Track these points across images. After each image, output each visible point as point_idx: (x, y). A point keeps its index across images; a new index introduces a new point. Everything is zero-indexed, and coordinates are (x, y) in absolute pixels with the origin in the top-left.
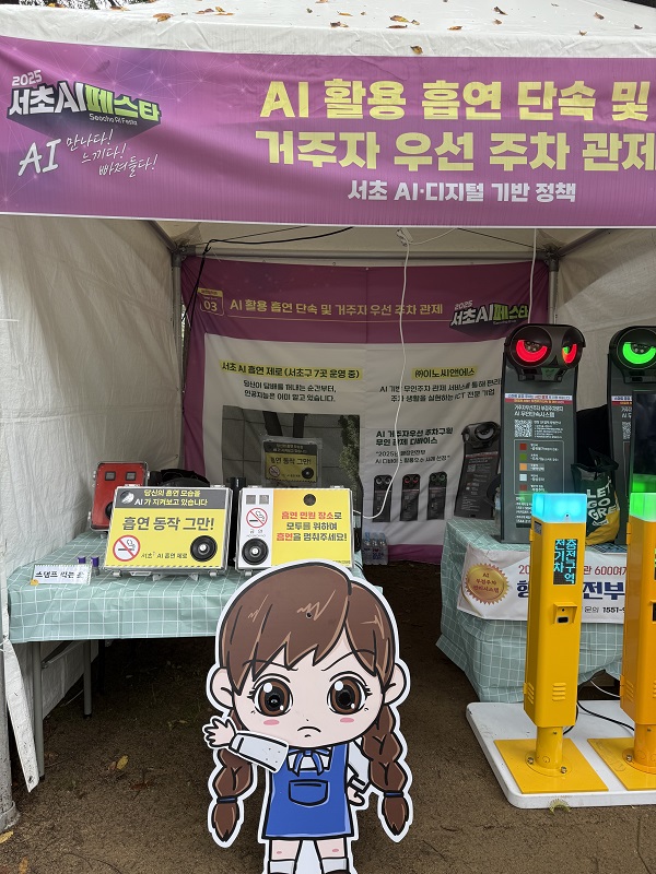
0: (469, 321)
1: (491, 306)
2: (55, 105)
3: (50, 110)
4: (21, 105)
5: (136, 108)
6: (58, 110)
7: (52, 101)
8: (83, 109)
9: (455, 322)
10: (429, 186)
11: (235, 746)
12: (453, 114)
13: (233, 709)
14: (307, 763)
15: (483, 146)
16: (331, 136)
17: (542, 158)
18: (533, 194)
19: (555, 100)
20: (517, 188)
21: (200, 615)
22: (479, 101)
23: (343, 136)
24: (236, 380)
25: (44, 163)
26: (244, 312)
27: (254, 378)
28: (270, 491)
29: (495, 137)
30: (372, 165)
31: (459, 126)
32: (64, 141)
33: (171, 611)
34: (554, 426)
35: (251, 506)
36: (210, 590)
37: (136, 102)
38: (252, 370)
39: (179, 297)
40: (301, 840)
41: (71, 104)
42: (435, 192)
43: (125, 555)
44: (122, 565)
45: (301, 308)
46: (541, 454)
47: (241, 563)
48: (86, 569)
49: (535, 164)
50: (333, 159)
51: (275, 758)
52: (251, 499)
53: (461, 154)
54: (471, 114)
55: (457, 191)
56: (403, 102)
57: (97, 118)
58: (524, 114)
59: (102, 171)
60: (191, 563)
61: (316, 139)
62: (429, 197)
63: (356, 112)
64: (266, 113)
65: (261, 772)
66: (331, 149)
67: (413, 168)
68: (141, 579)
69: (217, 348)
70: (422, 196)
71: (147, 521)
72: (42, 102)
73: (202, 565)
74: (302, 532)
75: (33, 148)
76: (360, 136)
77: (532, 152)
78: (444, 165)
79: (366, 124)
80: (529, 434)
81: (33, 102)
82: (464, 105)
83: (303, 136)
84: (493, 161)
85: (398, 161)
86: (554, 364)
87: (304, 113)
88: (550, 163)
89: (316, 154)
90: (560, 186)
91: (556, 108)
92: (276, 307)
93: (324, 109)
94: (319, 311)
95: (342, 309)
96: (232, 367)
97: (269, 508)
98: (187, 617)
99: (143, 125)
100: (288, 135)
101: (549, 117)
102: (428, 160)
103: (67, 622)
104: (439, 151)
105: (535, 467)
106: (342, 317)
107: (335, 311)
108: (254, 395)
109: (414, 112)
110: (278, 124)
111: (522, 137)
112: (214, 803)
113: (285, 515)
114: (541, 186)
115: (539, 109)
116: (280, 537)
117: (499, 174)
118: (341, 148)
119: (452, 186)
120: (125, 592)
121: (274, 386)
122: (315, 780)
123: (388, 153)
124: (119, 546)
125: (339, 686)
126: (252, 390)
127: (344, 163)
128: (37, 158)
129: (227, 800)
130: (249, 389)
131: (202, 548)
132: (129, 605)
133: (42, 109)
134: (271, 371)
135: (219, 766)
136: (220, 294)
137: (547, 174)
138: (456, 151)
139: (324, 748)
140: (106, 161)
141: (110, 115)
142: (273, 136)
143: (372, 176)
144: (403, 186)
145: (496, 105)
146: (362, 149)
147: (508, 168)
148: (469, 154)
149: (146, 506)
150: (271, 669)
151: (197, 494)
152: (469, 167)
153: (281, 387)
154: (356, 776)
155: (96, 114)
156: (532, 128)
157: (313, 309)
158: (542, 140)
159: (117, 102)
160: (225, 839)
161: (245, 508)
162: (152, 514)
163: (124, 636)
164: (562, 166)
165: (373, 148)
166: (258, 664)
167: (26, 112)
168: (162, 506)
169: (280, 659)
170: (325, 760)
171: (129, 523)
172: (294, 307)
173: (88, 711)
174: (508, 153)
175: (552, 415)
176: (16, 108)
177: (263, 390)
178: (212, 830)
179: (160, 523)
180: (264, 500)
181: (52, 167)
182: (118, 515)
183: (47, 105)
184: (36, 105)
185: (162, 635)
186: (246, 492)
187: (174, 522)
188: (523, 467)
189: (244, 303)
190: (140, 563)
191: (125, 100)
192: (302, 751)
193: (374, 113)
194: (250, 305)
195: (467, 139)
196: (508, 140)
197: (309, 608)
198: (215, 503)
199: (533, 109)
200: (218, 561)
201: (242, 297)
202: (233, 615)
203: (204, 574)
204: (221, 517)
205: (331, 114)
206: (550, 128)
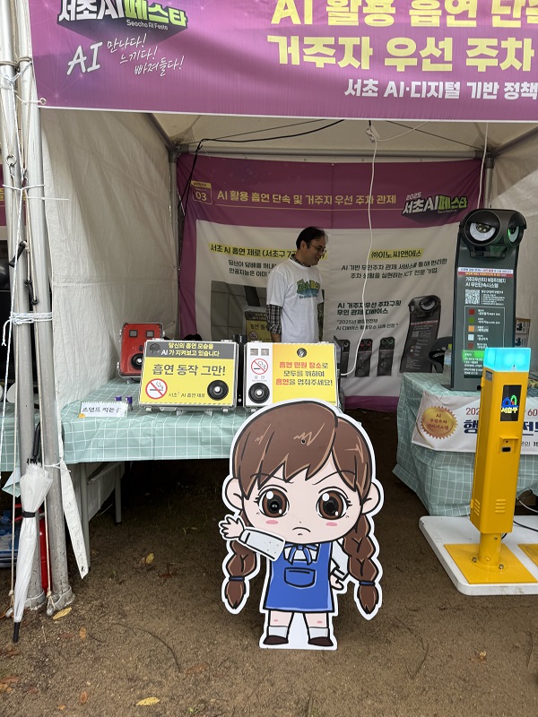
0: (418, 210)
1: (437, 197)
2: (97, 12)
3: (93, 16)
4: (69, 12)
5: (166, 14)
6: (100, 16)
7: (94, 8)
8: (122, 15)
9: (406, 210)
10: (414, 84)
11: (243, 538)
12: (436, 22)
13: (243, 510)
14: (299, 555)
15: (461, 49)
16: (331, 40)
17: (511, 61)
18: (501, 92)
19: (523, 9)
20: (488, 87)
21: (217, 441)
22: (458, 10)
23: (342, 41)
24: (222, 259)
25: (88, 63)
26: (229, 201)
27: (238, 258)
28: (269, 345)
29: (471, 42)
30: (366, 66)
31: (440, 33)
32: (105, 44)
33: (194, 438)
34: (497, 295)
35: (255, 357)
36: (223, 422)
37: (166, 9)
38: (235, 251)
39: (175, 188)
40: (293, 612)
41: (111, 11)
42: (419, 90)
43: (156, 394)
44: (154, 402)
45: (277, 198)
46: (486, 318)
47: (249, 402)
48: (124, 406)
49: (504, 66)
50: (333, 61)
51: (274, 550)
52: (255, 351)
53: (442, 56)
54: (451, 22)
55: (437, 89)
56: (393, 10)
57: (133, 24)
58: (497, 22)
59: (138, 70)
60: (209, 401)
61: (319, 43)
62: (413, 95)
63: (353, 20)
64: (276, 20)
65: (263, 560)
66: (331, 52)
67: (401, 69)
68: (167, 413)
69: (208, 232)
70: (407, 94)
71: (171, 367)
72: (86, 9)
73: (217, 403)
74: (296, 378)
75: (79, 50)
76: (356, 41)
77: (502, 55)
78: (427, 66)
79: (361, 30)
80: (477, 301)
81: (79, 9)
82: (445, 14)
83: (307, 40)
84: (469, 62)
85: (388, 62)
86: (501, 243)
87: (309, 20)
88: (517, 65)
89: (318, 55)
90: (525, 85)
91: (524, 17)
92: (256, 197)
93: (326, 17)
94: (292, 201)
95: (311, 200)
96: (218, 248)
97: (269, 359)
98: (206, 443)
99: (173, 29)
100: (295, 40)
101: (517, 24)
102: (414, 62)
103: (110, 447)
104: (424, 53)
105: (481, 329)
106: (311, 206)
107: (305, 200)
108: (237, 272)
109: (402, 20)
110: (286, 29)
111: (494, 42)
112: (226, 580)
113: (282, 364)
114: (509, 85)
115: (509, 17)
116: (279, 382)
117: (474, 74)
118: (340, 51)
119: (433, 84)
120: (156, 423)
121: (253, 265)
122: (306, 568)
123: (379, 55)
124: (150, 387)
125: (326, 498)
126: (236, 268)
127: (342, 64)
128: (82, 59)
129: (237, 579)
130: (233, 267)
131: (217, 390)
132: (160, 433)
133: (86, 16)
134: (252, 252)
135: (231, 553)
136: (209, 186)
137: (515, 75)
138: (437, 53)
139: (313, 544)
140: (141, 62)
141: (144, 21)
142: (282, 40)
143: (366, 75)
144: (392, 84)
145: (473, 14)
146: (357, 52)
147: (482, 69)
148: (448, 56)
149: (171, 356)
150: (272, 481)
151: (211, 347)
152: (449, 68)
153: (259, 266)
154: (337, 567)
155: (132, 20)
156: (503, 34)
157: (286, 199)
158: (511, 44)
159: (151, 10)
160: (235, 607)
161: (250, 358)
162: (176, 362)
163: (157, 458)
164: (527, 67)
165: (367, 51)
166: (263, 477)
167: (73, 19)
168: (183, 356)
169: (280, 474)
170: (314, 554)
171: (157, 370)
172: (271, 197)
173: (119, 519)
174: (482, 56)
175: (496, 286)
176: (64, 15)
177: (244, 268)
178: (225, 600)
179: (182, 370)
180: (265, 352)
181: (95, 67)
182: (149, 363)
183: (91, 12)
184: (82, 12)
185: (187, 457)
186: (250, 345)
187: (194, 369)
188: (471, 328)
189: (229, 194)
190: (167, 401)
191: (157, 8)
192: (296, 546)
193: (369, 20)
194: (234, 195)
195: (447, 44)
196: (482, 45)
197: (303, 436)
198: (225, 354)
199: (504, 17)
200: (229, 400)
201: (228, 188)
202: (244, 439)
203: (218, 411)
204: (230, 365)
205: (332, 22)
206: (518, 34)
